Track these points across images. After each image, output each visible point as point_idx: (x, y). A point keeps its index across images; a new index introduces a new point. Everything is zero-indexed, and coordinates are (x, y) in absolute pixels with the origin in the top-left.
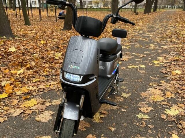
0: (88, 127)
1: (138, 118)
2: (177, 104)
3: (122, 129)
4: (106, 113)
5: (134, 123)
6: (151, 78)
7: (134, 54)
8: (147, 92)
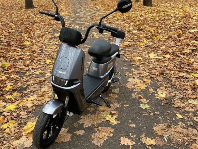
0: (113, 131)
1: (143, 109)
2: (159, 88)
3: (140, 123)
4: (116, 113)
5: (144, 114)
6: (122, 68)
7: (86, 45)
8: (129, 83)
